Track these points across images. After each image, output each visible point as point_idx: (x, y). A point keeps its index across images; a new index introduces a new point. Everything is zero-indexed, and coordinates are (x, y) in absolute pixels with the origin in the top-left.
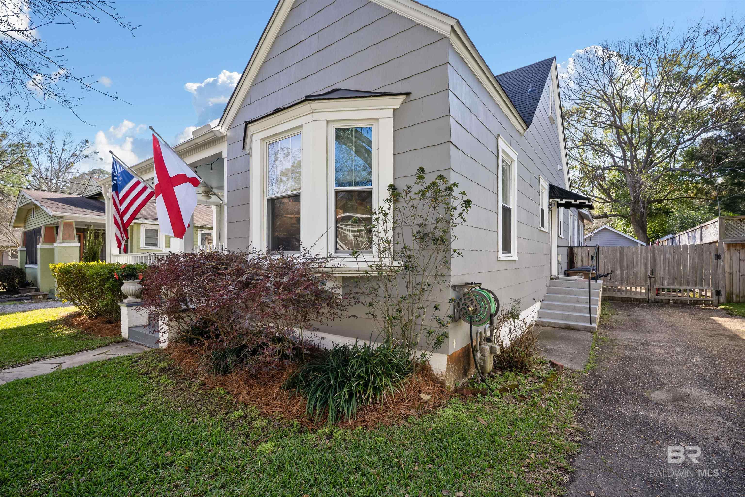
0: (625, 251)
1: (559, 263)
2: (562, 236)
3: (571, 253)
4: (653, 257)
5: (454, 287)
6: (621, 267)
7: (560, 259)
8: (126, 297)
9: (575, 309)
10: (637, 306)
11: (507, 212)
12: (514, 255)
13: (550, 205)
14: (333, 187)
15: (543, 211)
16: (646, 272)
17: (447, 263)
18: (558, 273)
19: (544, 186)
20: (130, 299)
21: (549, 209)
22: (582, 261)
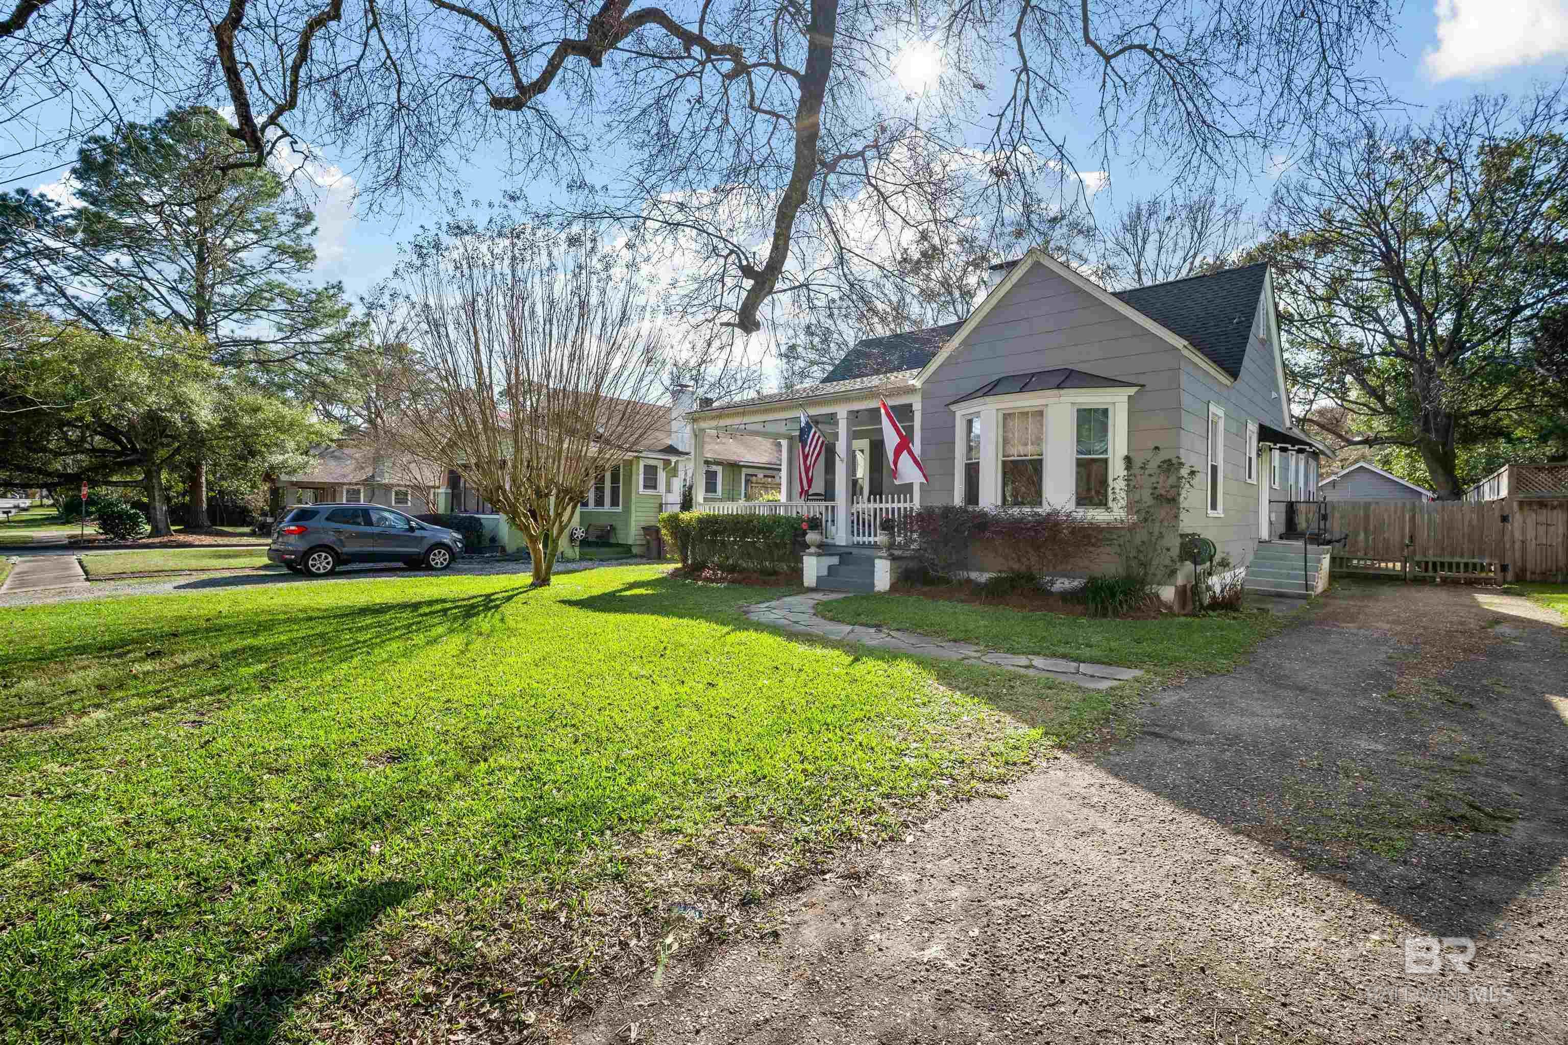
0: (1372, 508)
1: (1271, 523)
2: (1276, 486)
3: (1291, 509)
4: (1413, 518)
5: (1182, 536)
6: (1366, 530)
7: (1273, 519)
8: (809, 547)
9: (1289, 576)
10: (1383, 584)
11: (1214, 469)
12: (1220, 512)
13: (1259, 450)
14: (1075, 455)
15: (1250, 459)
16: (1403, 537)
17: (1176, 517)
18: (1270, 536)
19: (1253, 428)
20: (813, 550)
21: (1258, 455)
22: (1307, 521)
